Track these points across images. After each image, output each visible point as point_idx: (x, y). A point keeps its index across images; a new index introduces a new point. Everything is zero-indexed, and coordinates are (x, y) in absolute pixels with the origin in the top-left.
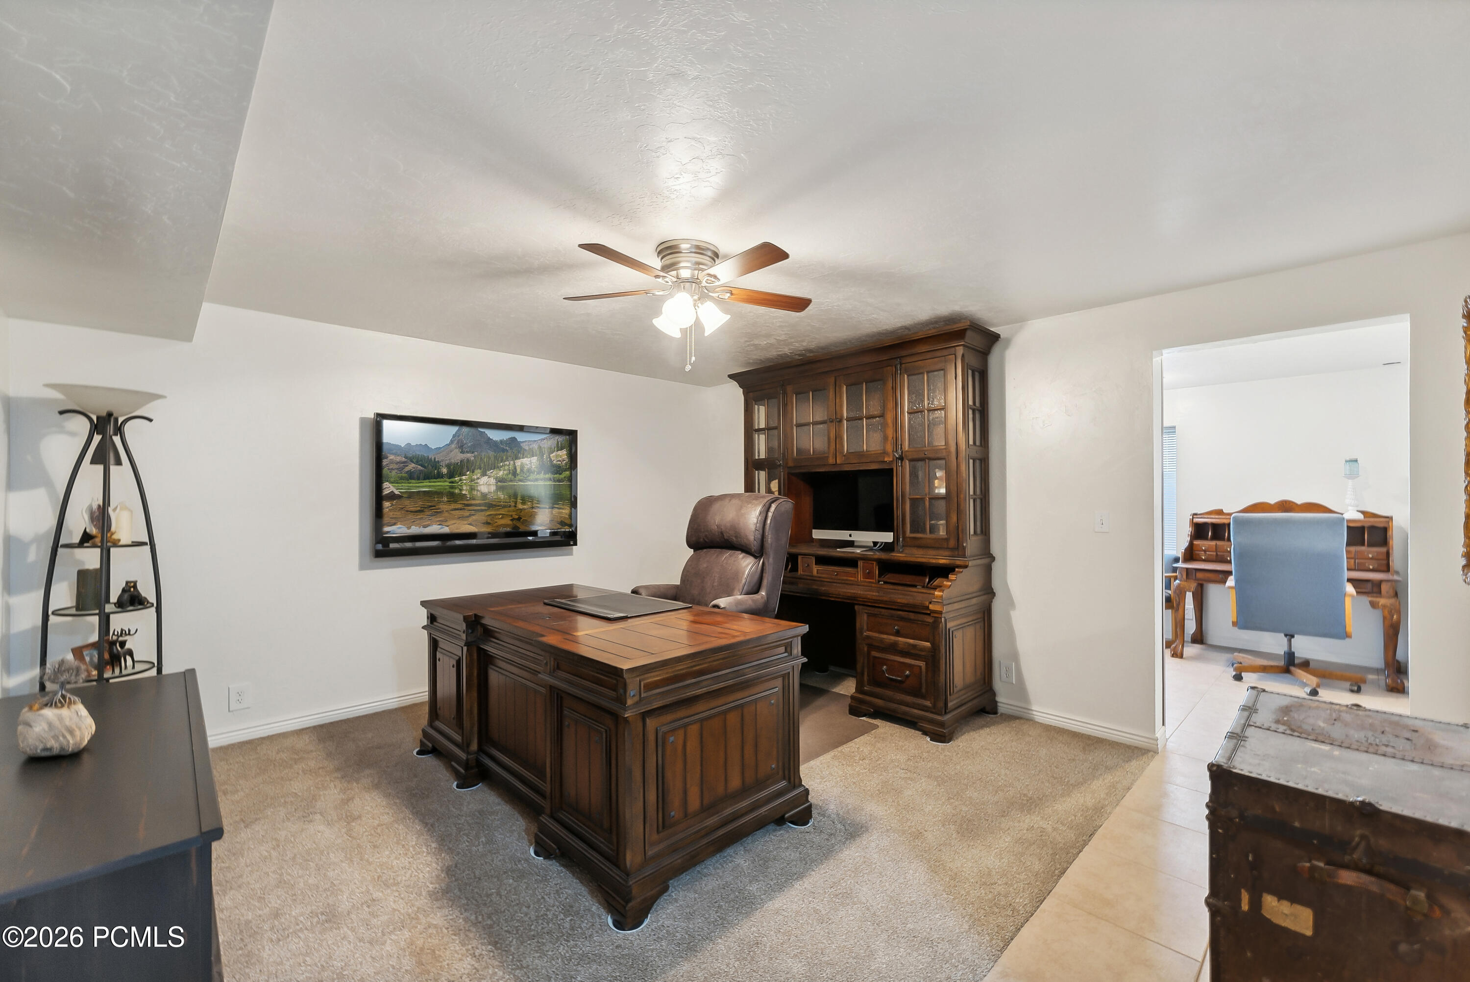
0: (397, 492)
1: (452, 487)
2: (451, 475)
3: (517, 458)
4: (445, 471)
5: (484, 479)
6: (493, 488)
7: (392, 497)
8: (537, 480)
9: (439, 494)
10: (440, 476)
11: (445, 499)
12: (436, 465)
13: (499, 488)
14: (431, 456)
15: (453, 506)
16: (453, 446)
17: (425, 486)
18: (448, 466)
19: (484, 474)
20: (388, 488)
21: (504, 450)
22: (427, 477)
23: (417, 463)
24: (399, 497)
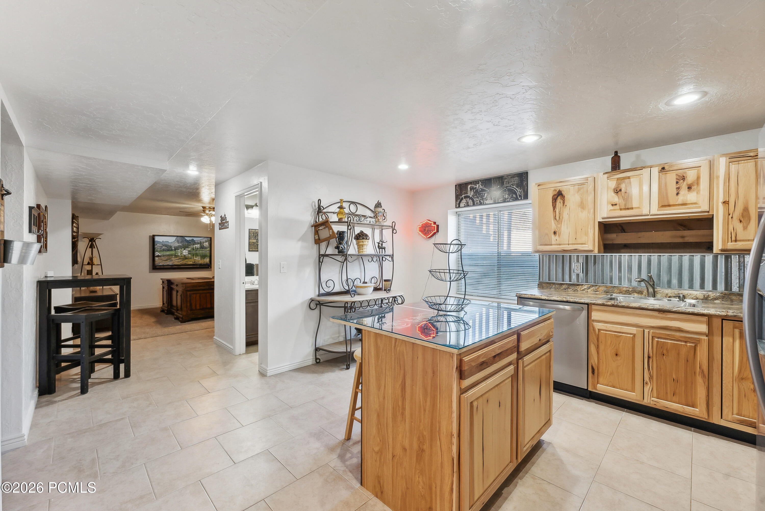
0: (160, 255)
1: (175, 253)
2: (175, 250)
3: (194, 245)
4: (173, 249)
5: (185, 251)
6: (187, 253)
7: (158, 256)
8: (200, 251)
9: (172, 255)
10: (172, 250)
11: (174, 257)
12: (171, 247)
13: (189, 254)
14: (170, 244)
15: (176, 259)
16: (176, 241)
17: (168, 253)
18: (174, 247)
19: (184, 249)
20: (157, 254)
21: (190, 243)
22: (168, 250)
23: (165, 246)
24: (160, 256)
